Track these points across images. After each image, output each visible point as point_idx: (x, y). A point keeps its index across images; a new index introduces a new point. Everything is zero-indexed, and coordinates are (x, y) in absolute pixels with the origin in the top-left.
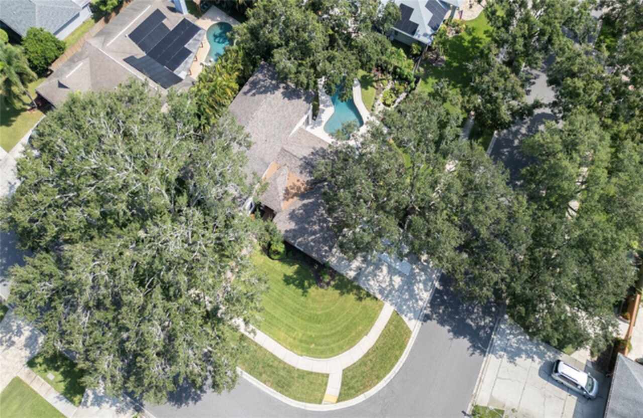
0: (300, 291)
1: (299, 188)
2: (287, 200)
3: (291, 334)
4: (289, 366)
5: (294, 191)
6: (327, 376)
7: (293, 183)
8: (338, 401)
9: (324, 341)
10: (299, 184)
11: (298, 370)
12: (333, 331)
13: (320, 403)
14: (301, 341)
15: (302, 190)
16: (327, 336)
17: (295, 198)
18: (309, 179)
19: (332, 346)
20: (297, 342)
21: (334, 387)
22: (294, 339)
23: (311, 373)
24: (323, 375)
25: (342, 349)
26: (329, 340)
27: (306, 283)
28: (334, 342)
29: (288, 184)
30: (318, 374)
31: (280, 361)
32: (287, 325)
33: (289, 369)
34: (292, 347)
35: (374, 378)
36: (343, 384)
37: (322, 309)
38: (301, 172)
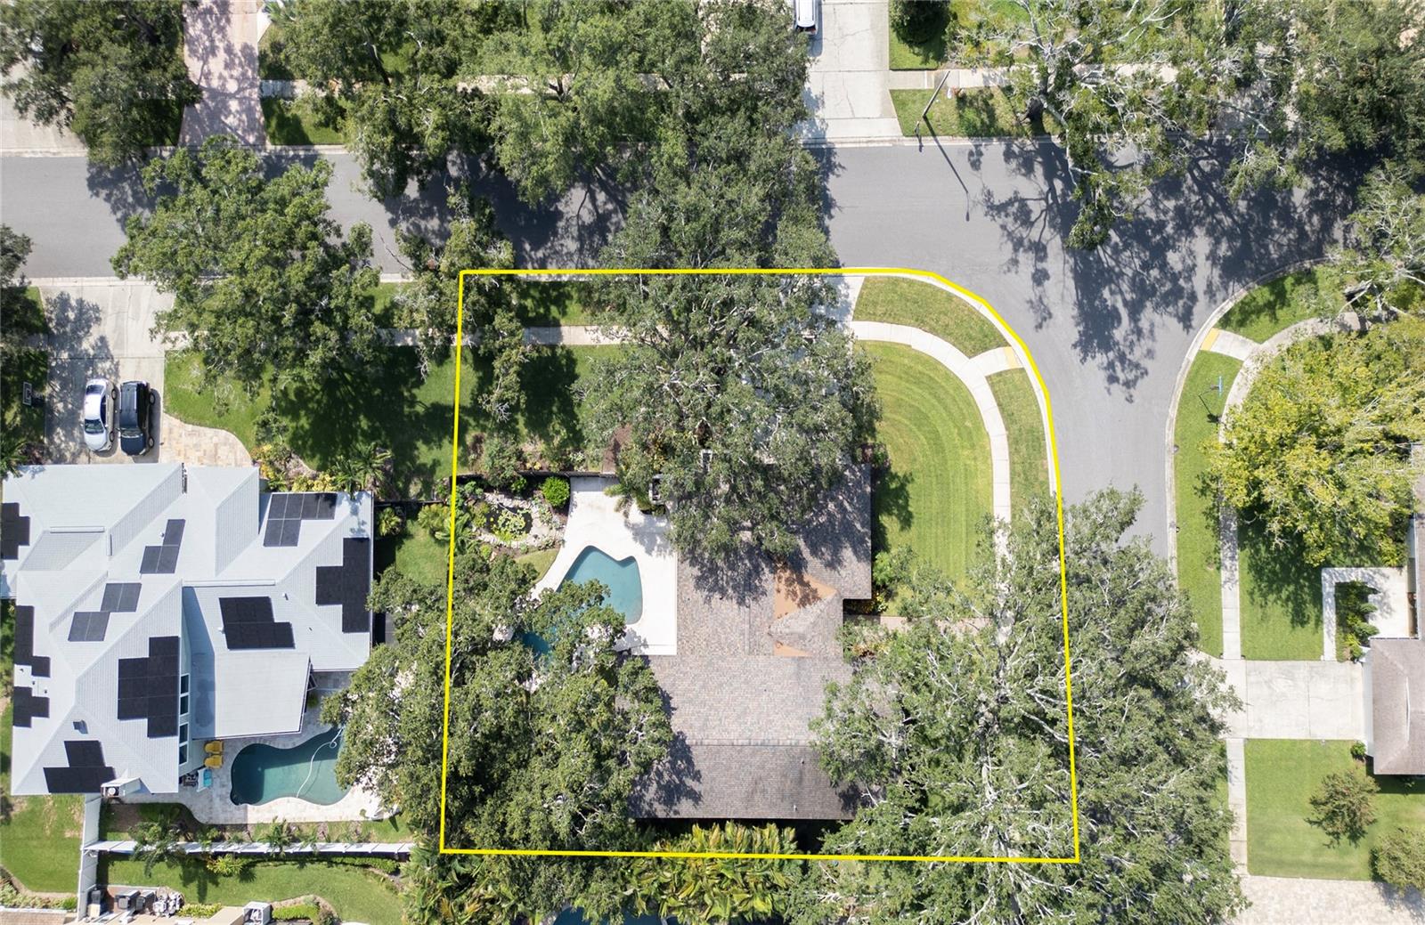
0: (909, 488)
1: (789, 582)
2: (816, 591)
3: (973, 469)
4: (1010, 445)
5: (798, 588)
6: (989, 378)
7: (787, 598)
8: (1007, 344)
9: (954, 410)
10: (783, 586)
11: (1007, 429)
12: (934, 401)
13: (1023, 370)
14: (973, 447)
15: (788, 573)
16: (945, 408)
17: (806, 578)
18: (766, 570)
19: (951, 392)
20: (978, 451)
21: (994, 361)
22: (975, 459)
23: (999, 405)
24: (992, 386)
25: (949, 376)
26: (948, 401)
27: (893, 486)
28: (947, 392)
29: (791, 605)
30: (995, 393)
31: (1012, 463)
32: (966, 484)
33: (1014, 442)
34: (987, 457)
35: (953, 305)
36: (986, 349)
37: (917, 438)
38: (764, 593)
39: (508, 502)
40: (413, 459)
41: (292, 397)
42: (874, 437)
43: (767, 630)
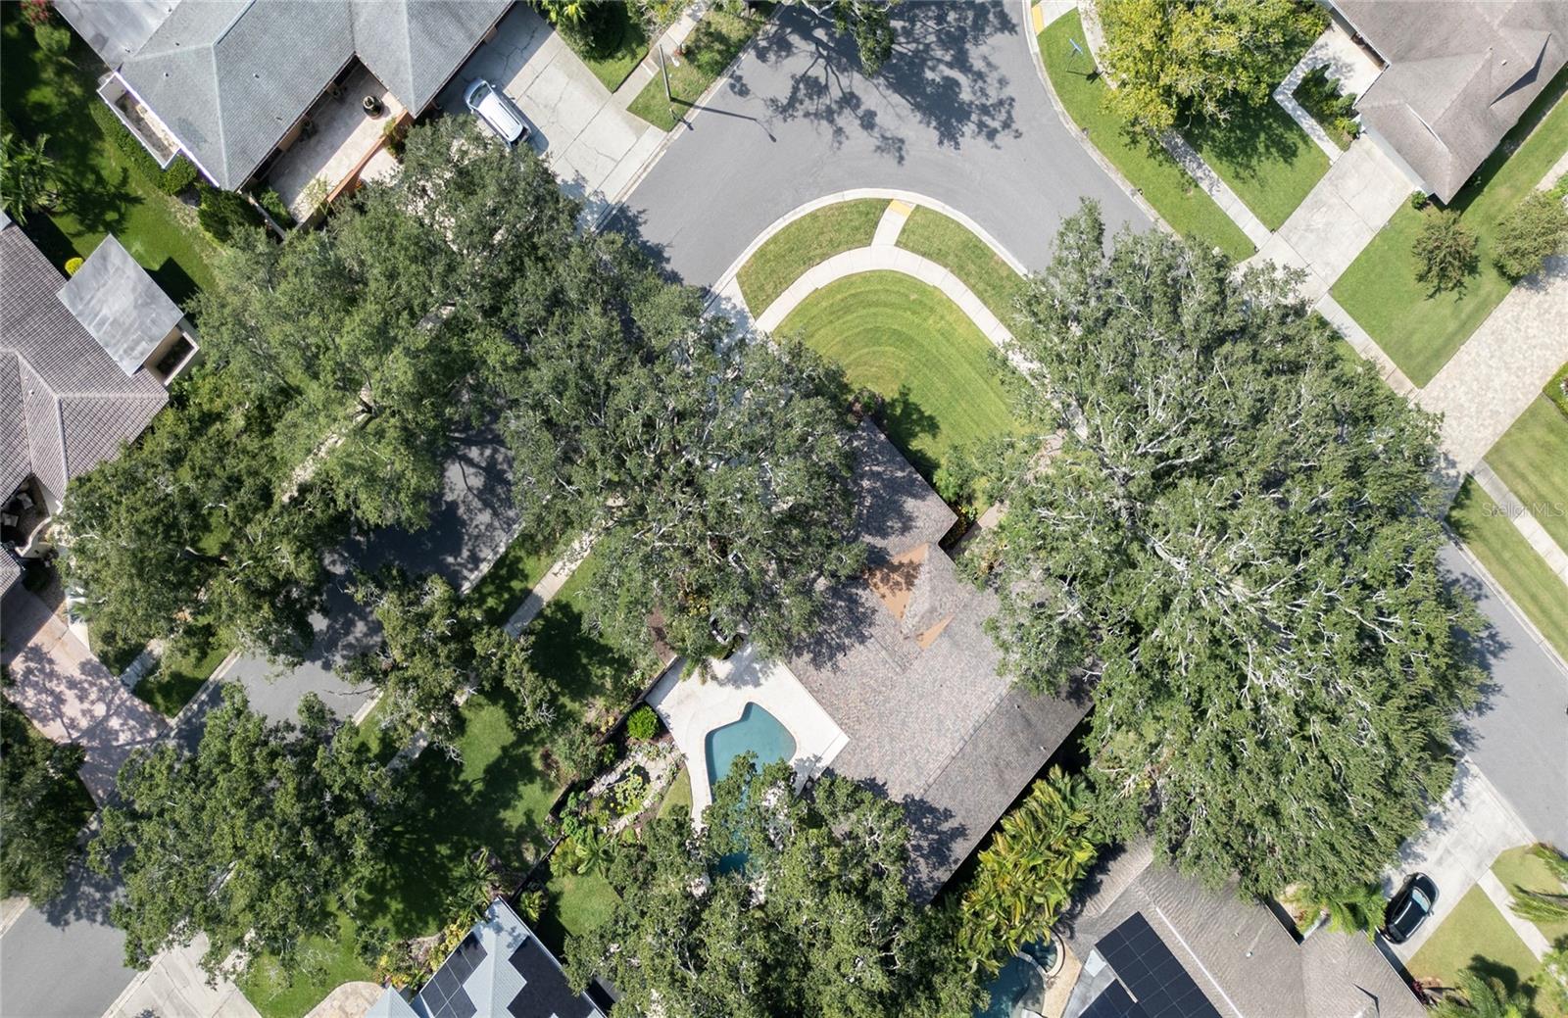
0: (912, 398)
1: (885, 580)
2: (911, 562)
3: (947, 328)
4: (959, 276)
5: (896, 577)
6: (898, 244)
7: (894, 595)
8: (888, 202)
9: (893, 299)
10: (884, 589)
11: (946, 266)
12: (873, 310)
13: (918, 206)
14: (932, 310)
15: (878, 575)
16: (886, 305)
17: (895, 561)
18: (860, 592)
19: (880, 287)
20: (938, 309)
21: (891, 225)
22: (942, 318)
23: (924, 255)
24: (906, 247)
25: (866, 277)
26: (883, 297)
27: (898, 411)
28: (876, 292)
29: (902, 595)
30: (913, 250)
31: (973, 288)
32: (952, 344)
33: (960, 271)
34: (949, 304)
35: (822, 219)
36: (877, 224)
37: (883, 353)
38: (874, 611)
39: (612, 778)
40: (508, 833)
41: (368, 897)
42: (850, 391)
43: (901, 637)
